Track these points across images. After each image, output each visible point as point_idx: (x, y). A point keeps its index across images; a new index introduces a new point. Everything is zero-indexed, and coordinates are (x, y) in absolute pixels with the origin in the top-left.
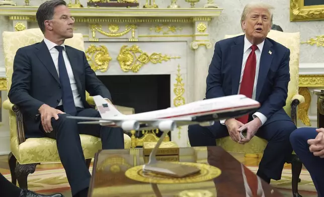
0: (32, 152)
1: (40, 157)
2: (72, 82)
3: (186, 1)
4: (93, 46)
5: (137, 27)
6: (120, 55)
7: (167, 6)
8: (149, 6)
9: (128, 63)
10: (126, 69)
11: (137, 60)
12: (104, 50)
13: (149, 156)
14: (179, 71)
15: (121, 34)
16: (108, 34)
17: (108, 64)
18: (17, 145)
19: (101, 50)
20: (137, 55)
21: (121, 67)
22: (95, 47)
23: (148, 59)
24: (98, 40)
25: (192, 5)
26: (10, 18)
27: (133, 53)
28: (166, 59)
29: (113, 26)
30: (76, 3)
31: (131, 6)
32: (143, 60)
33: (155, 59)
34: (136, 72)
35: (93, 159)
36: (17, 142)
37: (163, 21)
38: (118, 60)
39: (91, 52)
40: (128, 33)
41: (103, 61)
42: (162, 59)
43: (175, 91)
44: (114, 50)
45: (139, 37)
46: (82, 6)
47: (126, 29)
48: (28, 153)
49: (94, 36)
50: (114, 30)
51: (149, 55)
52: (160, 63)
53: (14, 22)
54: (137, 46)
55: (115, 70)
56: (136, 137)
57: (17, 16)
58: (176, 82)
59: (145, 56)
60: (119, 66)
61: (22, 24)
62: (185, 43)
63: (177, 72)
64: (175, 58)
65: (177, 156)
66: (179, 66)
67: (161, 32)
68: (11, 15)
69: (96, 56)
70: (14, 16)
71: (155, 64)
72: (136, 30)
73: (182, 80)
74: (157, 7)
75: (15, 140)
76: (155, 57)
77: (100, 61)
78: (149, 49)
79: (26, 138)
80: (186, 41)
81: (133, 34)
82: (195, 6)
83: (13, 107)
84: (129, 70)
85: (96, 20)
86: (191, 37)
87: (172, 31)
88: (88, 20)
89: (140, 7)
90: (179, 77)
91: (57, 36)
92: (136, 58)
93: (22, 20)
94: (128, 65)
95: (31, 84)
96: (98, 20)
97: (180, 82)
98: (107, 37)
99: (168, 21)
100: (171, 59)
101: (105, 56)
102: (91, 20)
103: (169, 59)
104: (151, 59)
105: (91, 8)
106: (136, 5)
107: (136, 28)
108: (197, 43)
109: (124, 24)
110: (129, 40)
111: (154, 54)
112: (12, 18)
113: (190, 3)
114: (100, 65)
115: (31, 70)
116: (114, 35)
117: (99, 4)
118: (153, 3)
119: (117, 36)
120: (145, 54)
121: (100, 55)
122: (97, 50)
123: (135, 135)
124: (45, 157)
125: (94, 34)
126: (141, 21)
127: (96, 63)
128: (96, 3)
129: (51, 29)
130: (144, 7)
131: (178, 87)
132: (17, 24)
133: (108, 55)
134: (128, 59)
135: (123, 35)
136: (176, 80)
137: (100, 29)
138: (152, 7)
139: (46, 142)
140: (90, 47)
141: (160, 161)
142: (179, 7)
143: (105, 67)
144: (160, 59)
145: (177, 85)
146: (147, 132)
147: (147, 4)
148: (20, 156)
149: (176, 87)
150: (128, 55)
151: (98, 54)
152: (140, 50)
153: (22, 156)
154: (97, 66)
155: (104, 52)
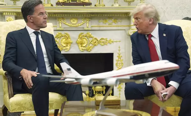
0: (18, 104)
1: (24, 107)
2: (45, 56)
3: (125, 1)
4: (60, 33)
5: (90, 19)
6: (78, 40)
7: (111, 5)
8: (99, 5)
9: (84, 45)
10: (83, 49)
11: (90, 43)
12: (67, 36)
13: (99, 105)
14: (119, 50)
15: (79, 25)
16: (70, 25)
17: (70, 46)
18: (8, 99)
19: (65, 36)
20: (91, 39)
21: (79, 48)
22: (61, 34)
23: (98, 42)
24: (63, 29)
25: (129, 4)
26: (3, 14)
27: (88, 38)
28: (111, 42)
29: (74, 19)
30: (48, 3)
31: (86, 5)
32: (94, 43)
33: (103, 42)
34: (89, 51)
35: (60, 110)
36: (8, 97)
37: (109, 15)
38: (77, 43)
39: (59, 37)
40: (84, 24)
41: (67, 44)
42: (107, 42)
43: (117, 64)
44: (74, 36)
45: (92, 27)
46: (52, 5)
47: (83, 21)
48: (15, 104)
49: (60, 26)
50: (74, 22)
51: (99, 40)
52: (107, 45)
53: (6, 17)
54: (90, 33)
55: (75, 50)
56: (89, 96)
57: (8, 12)
58: (117, 59)
59: (96, 40)
60: (78, 47)
61: (11, 18)
62: (124, 31)
63: (118, 52)
64: (117, 42)
65: (119, 106)
66: (119, 47)
67: (107, 24)
68: (4, 12)
69: (62, 40)
70: (6, 12)
71: (103, 45)
72: (90, 22)
73: (121, 57)
74: (104, 6)
75: (7, 96)
76: (103, 41)
77: (64, 43)
78: (98, 36)
79: (14, 94)
80: (125, 30)
81: (88, 24)
82: (131, 5)
83: (5, 73)
84: (85, 50)
85: (62, 15)
86: (128, 27)
87: (115, 22)
88: (56, 15)
89: (93, 6)
90: (119, 55)
91: (35, 26)
92: (89, 41)
93: (11, 15)
94: (84, 47)
95: (16, 57)
96: (64, 15)
97: (120, 59)
98: (69, 27)
99: (112, 15)
100: (114, 43)
101: (68, 40)
102: (58, 15)
103: (113, 42)
104: (100, 42)
105: (58, 6)
106: (90, 4)
107: (89, 21)
108: (132, 31)
109: (82, 18)
110: (85, 29)
111: (102, 39)
112: (5, 14)
113: (128, 3)
114: (65, 47)
115: (16, 48)
116: (74, 25)
117: (64, 4)
118: (102, 3)
119: (77, 26)
120: (96, 39)
121: (64, 40)
122: (62, 36)
123: (88, 95)
124: (27, 108)
125: (60, 25)
126: (93, 16)
127: (61, 45)
128: (62, 3)
129: (32, 21)
130: (95, 6)
131: (119, 62)
132: (7, 18)
133: (70, 40)
134: (84, 42)
135: (80, 25)
136: (117, 57)
137: (65, 21)
138: (101, 5)
139: (28, 97)
140: (58, 34)
141: (107, 109)
142: (120, 5)
143: (68, 48)
144: (106, 42)
145: (118, 61)
146: (97, 93)
147: (97, 4)
148: (10, 106)
149: (117, 62)
150: (84, 40)
151: (63, 39)
152: (92, 36)
153: (12, 106)
154: (62, 47)
155: (67, 38)
